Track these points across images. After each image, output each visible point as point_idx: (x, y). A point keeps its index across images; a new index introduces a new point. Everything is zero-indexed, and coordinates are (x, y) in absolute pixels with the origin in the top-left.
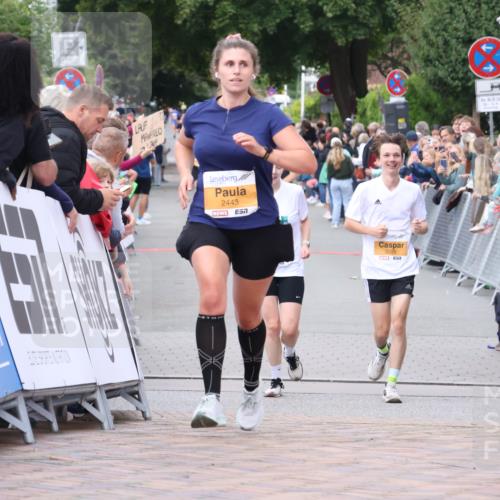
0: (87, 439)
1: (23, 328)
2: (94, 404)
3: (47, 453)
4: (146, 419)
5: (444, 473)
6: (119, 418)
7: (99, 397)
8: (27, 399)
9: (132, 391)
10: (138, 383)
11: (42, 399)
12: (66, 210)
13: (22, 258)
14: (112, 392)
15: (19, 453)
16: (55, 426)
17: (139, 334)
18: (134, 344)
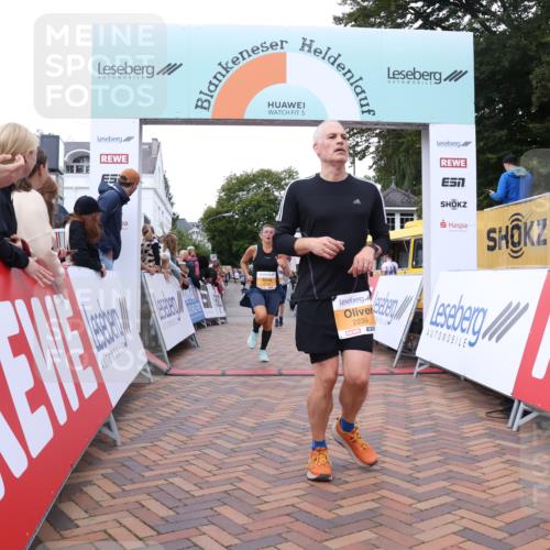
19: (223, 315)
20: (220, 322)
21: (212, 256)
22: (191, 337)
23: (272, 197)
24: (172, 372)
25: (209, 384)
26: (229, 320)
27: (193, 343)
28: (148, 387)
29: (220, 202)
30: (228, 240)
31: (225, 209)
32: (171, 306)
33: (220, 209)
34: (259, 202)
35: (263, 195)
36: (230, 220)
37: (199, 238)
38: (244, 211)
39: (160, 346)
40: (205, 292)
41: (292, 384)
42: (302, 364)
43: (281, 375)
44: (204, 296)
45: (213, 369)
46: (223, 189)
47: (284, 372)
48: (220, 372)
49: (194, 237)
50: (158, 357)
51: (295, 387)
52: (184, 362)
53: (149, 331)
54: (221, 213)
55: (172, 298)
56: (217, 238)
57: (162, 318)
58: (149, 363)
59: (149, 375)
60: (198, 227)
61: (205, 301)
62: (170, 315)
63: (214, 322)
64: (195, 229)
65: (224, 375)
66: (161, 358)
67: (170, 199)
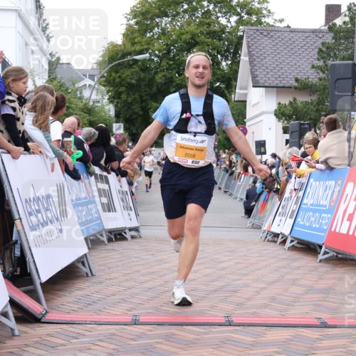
0: (123, 243)
1: (104, 211)
2: (125, 233)
3: (111, 248)
4: (141, 237)
5: (229, 254)
6: (133, 237)
7: (127, 231)
8: (106, 232)
9: (136, 229)
10: (138, 227)
11: (110, 232)
12: (117, 175)
13: (104, 190)
14: (131, 230)
15: (104, 247)
16: (114, 239)
17: (139, 213)
18: (137, 215)
19: (134, 224)
20: (128, 235)
21: (115, 126)
22: (82, 260)
23: (216, 28)
24: (48, 317)
25: (111, 337)
26: (143, 231)
27: (86, 270)
28: (10, 343)
29: (129, 35)
30: (142, 101)
31: (138, 48)
32: (47, 210)
33: (130, 48)
34: (193, 36)
35: (201, 24)
36: (144, 67)
37: (94, 97)
38: (169, 51)
39: (30, 275)
40: (105, 186)
41: (249, 339)
42: (266, 306)
43: (230, 324)
44: (102, 193)
45: (119, 313)
46: (135, 14)
47: (235, 320)
48: (129, 319)
49: (86, 94)
50: (26, 292)
51: (253, 345)
52: (70, 301)
53: (12, 251)
54: (130, 54)
55: (49, 197)
56: (124, 96)
57: (33, 228)
58: (12, 302)
59: (11, 323)
60: (92, 77)
61: (105, 200)
62: (44, 224)
63: (118, 235)
64: (88, 82)
65: (136, 323)
66: (32, 294)
67: (44, 29)
